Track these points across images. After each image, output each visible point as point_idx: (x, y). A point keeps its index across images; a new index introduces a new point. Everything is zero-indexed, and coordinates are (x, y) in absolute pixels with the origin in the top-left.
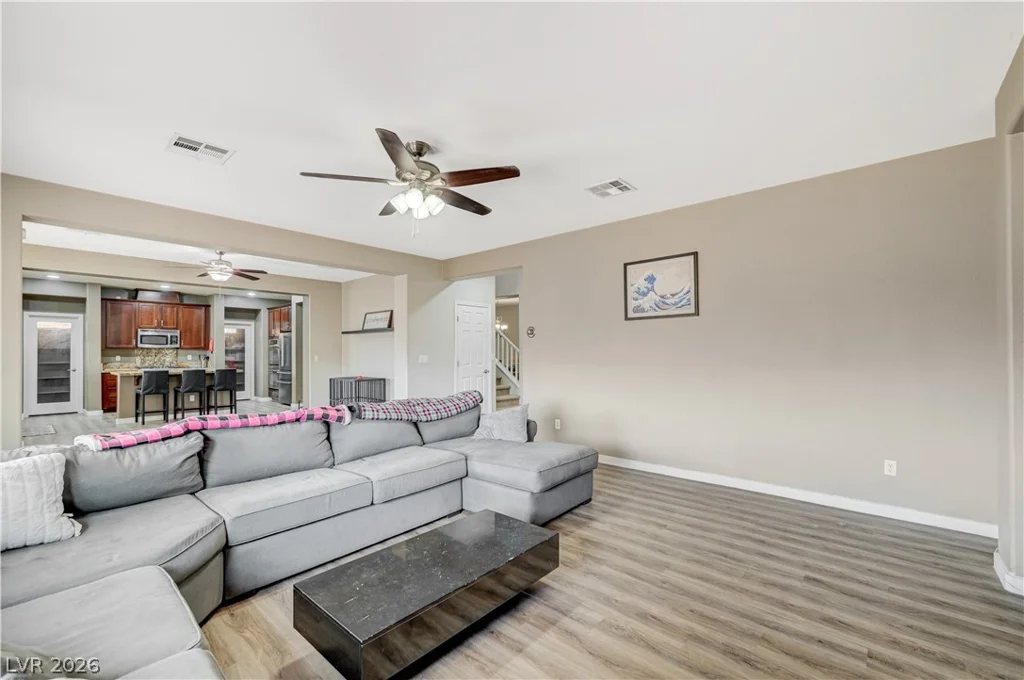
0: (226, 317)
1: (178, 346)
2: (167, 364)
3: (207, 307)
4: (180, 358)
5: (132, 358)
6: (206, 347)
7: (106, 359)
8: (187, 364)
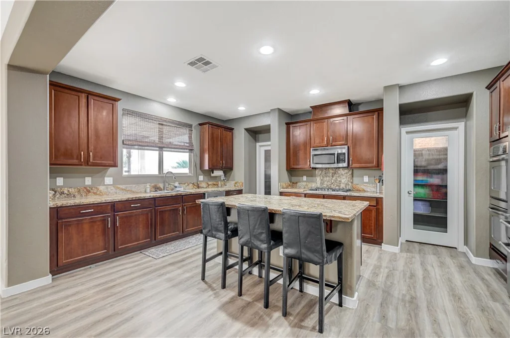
0: (402, 122)
1: (345, 165)
2: (342, 186)
3: (380, 112)
4: (356, 180)
5: (314, 178)
6: (379, 166)
7: (294, 179)
8: (362, 187)
